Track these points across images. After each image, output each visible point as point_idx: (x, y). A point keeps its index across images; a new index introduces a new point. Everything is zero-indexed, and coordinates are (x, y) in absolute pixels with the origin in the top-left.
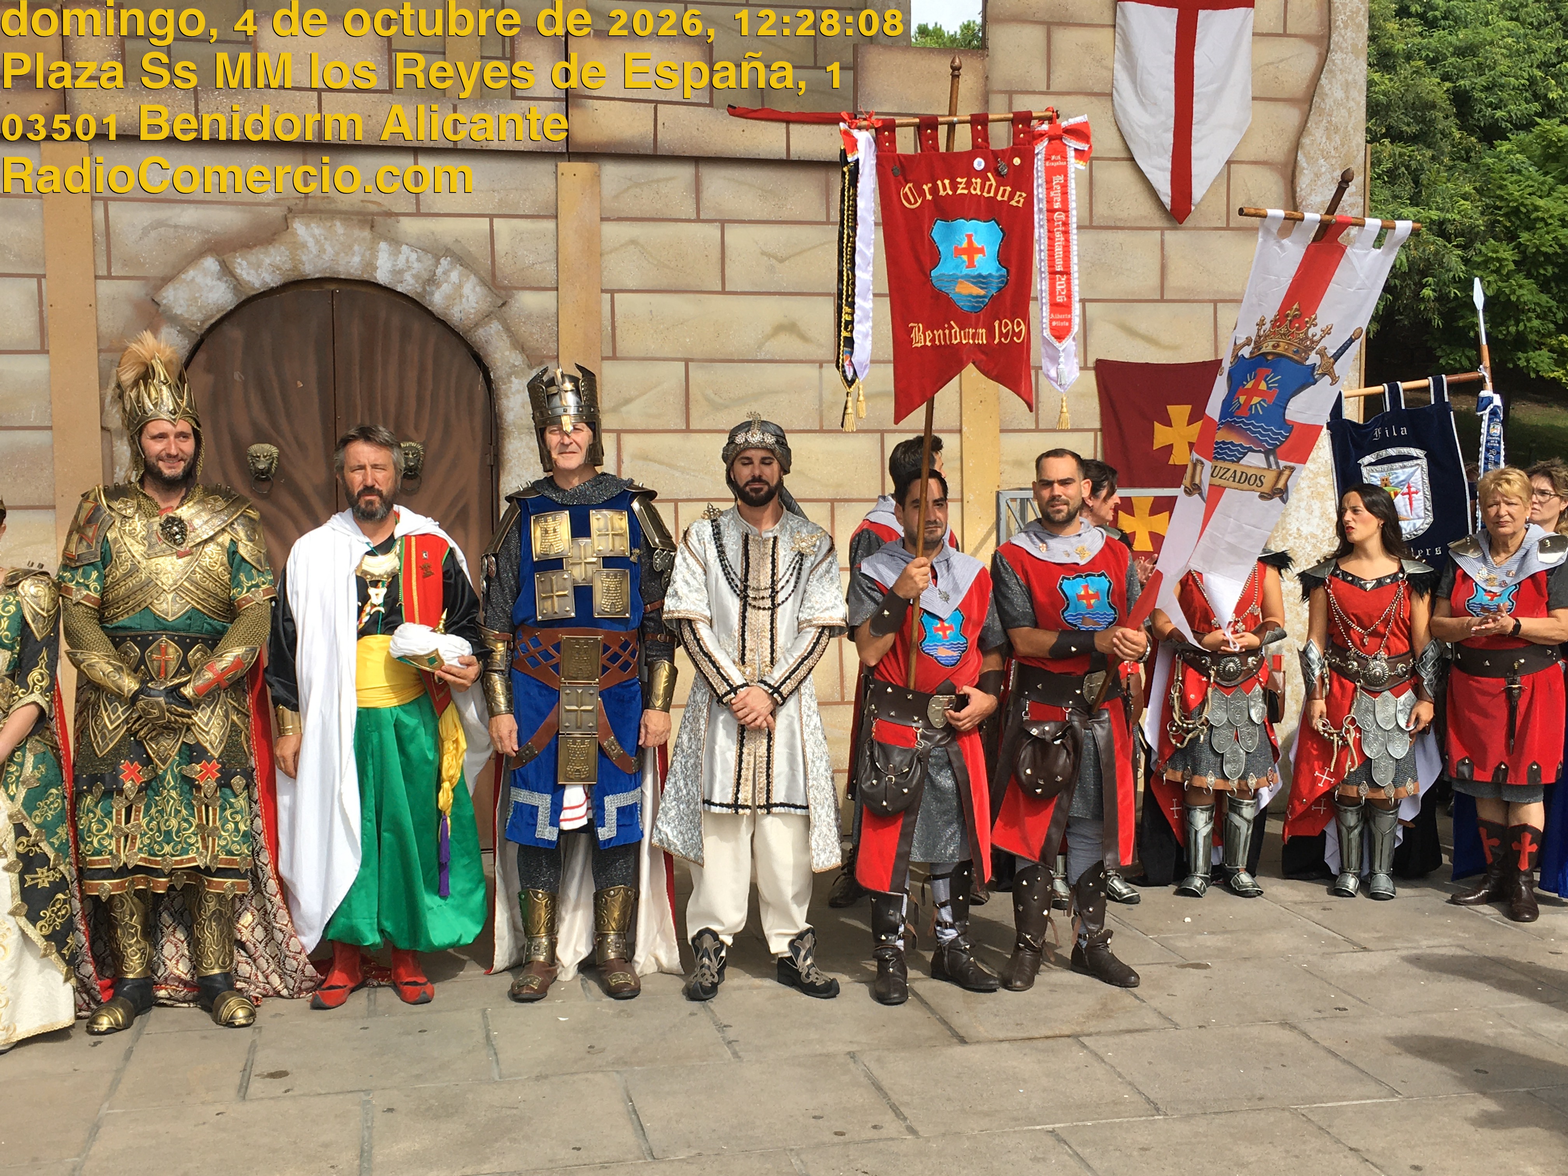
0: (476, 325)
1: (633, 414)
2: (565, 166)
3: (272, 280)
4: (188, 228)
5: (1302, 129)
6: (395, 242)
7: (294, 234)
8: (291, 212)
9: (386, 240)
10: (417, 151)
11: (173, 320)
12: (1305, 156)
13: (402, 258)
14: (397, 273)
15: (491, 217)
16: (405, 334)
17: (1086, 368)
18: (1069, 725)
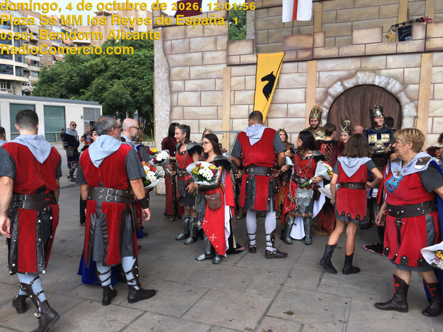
0: (398, 93)
1: (437, 113)
2: (423, 55)
3: (351, 85)
4: (335, 76)
6: (380, 76)
7: (357, 76)
8: (357, 71)
9: (378, 75)
10: (387, 55)
11: (330, 95)
13: (381, 79)
14: (380, 82)
15: (404, 68)
16: (381, 96)
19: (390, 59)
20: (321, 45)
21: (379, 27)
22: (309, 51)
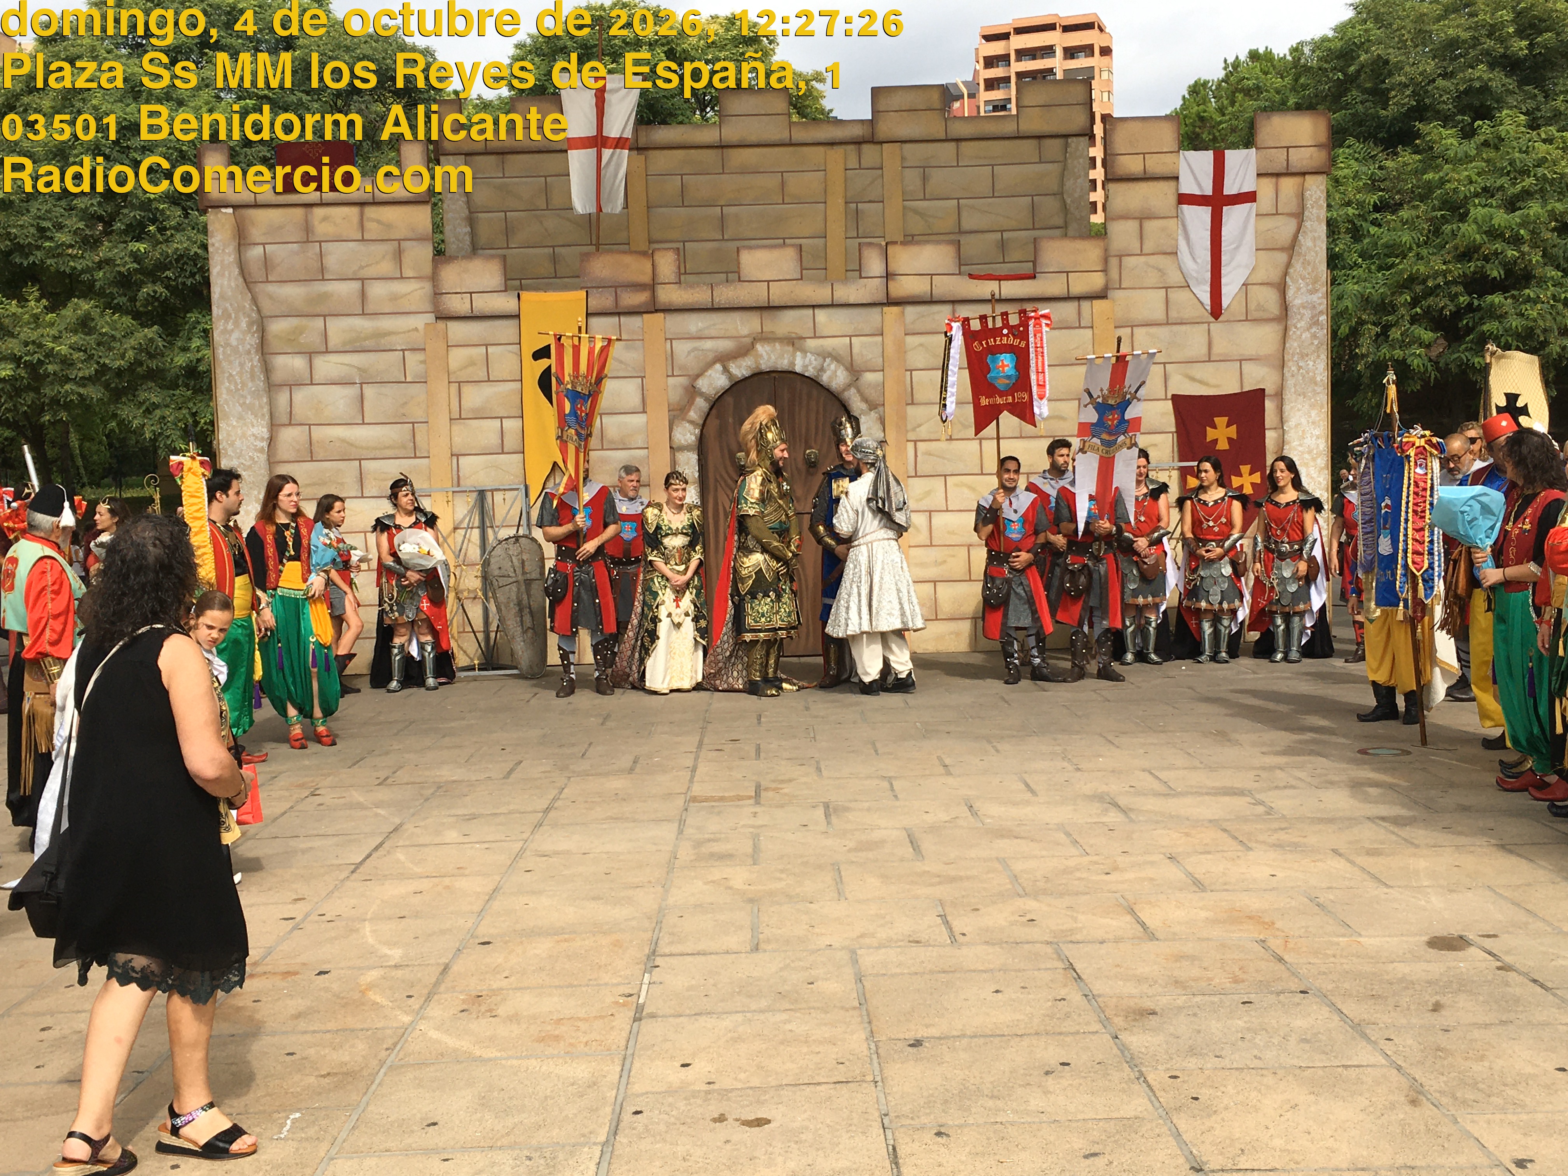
0: (844, 390)
1: (923, 432)
2: (886, 309)
3: (746, 373)
4: (708, 350)
5: (1289, 265)
6: (804, 352)
7: (757, 351)
8: (755, 340)
9: (800, 351)
10: (814, 307)
11: (702, 394)
12: (1292, 278)
13: (807, 360)
14: (806, 367)
15: (850, 336)
16: (809, 397)
17: (1166, 399)
18: (1086, 565)
19: (822, 316)
20: (673, 278)
21: (793, 245)
22: (645, 290)
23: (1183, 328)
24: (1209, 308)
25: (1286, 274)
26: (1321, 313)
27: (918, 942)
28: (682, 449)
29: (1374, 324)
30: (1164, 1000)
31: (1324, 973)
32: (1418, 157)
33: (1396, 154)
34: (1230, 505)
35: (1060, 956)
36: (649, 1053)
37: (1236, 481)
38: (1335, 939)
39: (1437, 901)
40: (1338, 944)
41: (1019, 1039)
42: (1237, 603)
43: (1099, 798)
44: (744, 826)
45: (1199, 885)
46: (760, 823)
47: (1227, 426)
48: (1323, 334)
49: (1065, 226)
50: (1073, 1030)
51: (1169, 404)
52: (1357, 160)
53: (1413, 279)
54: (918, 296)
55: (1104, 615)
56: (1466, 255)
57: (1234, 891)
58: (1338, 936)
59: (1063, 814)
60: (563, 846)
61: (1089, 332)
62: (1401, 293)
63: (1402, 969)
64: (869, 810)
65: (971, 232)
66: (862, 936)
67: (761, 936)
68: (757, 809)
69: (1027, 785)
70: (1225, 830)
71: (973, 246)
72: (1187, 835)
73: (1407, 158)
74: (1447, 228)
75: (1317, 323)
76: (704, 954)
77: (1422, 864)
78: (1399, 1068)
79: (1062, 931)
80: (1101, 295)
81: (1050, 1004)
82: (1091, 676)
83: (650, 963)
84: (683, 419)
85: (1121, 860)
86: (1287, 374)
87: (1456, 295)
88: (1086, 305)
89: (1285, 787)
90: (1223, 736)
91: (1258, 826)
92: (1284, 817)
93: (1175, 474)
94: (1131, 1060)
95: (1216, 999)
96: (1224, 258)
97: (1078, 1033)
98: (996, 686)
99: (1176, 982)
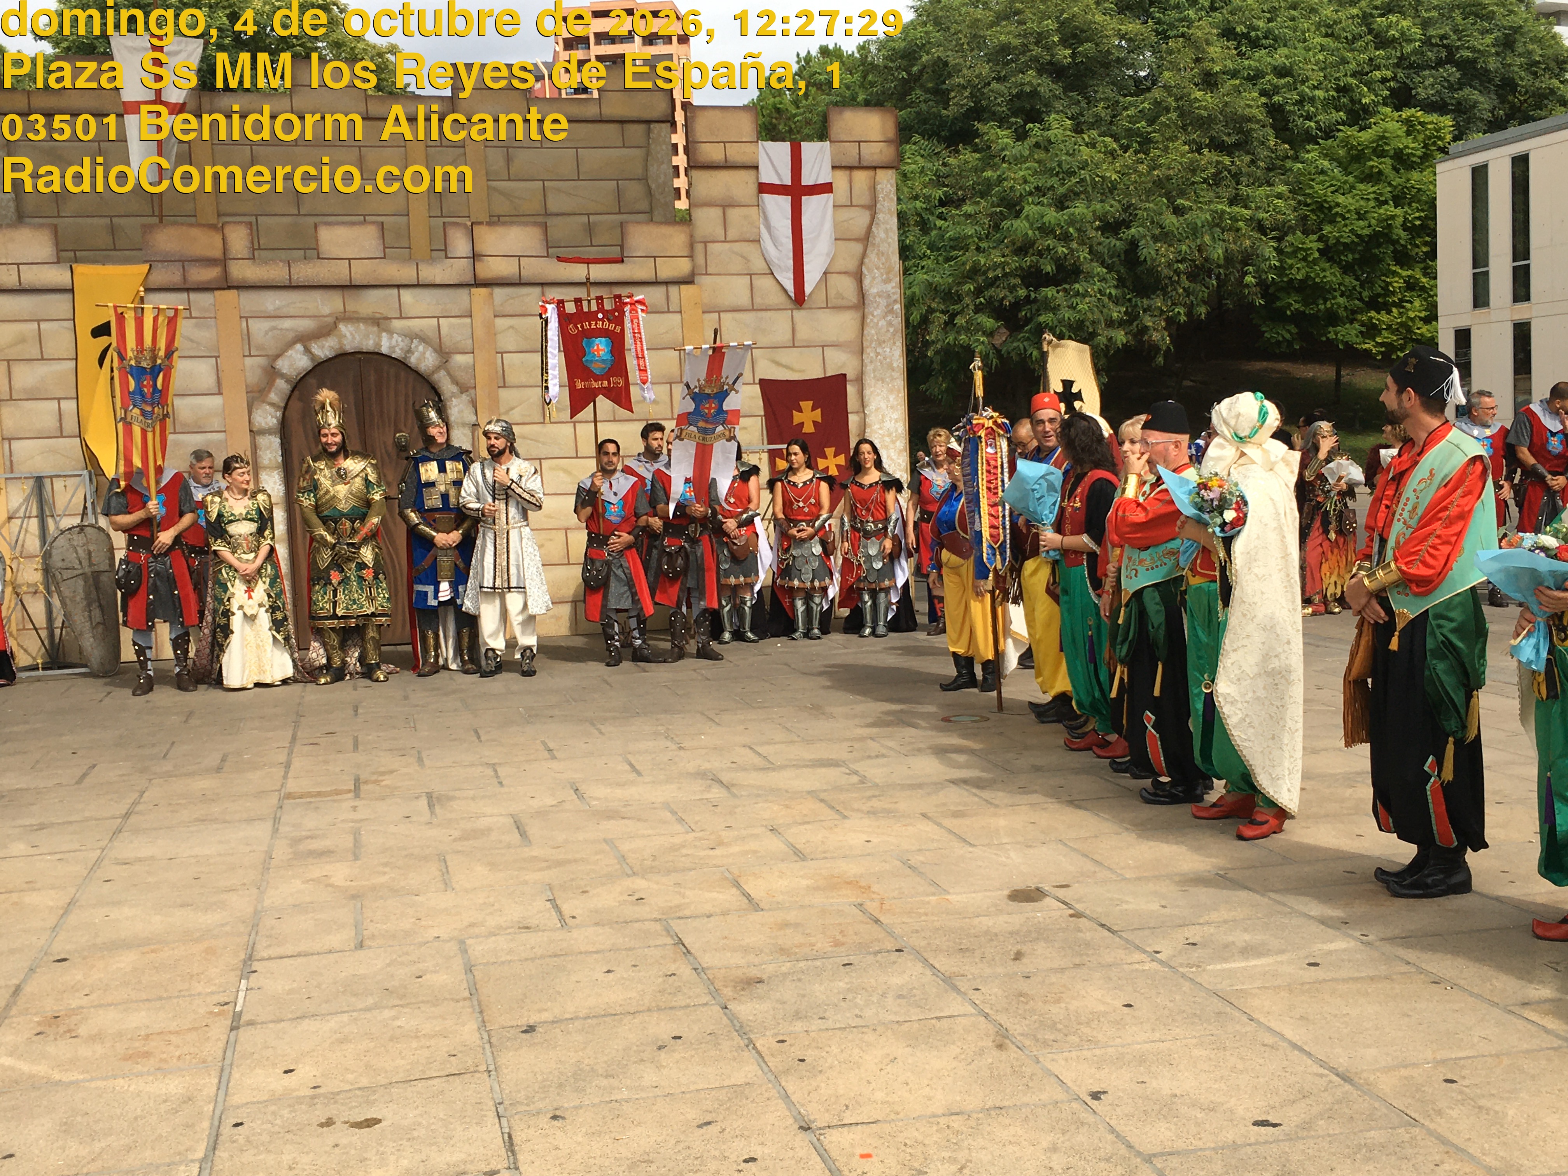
0: (433, 372)
2: (474, 290)
3: (329, 354)
4: (287, 330)
5: (864, 255)
6: (390, 332)
7: (340, 331)
8: (338, 320)
9: (385, 331)
10: (398, 286)
11: (282, 376)
12: (867, 268)
13: (394, 341)
14: (392, 348)
15: (438, 317)
16: (397, 379)
17: (754, 383)
18: (683, 547)
19: (407, 296)
20: (245, 253)
21: (373, 223)
22: (216, 265)
23: (769, 313)
24: (792, 295)
25: (862, 263)
26: (895, 301)
27: (527, 928)
28: (262, 432)
29: (943, 312)
30: (771, 968)
31: (917, 931)
32: (978, 156)
33: (957, 152)
34: (818, 485)
35: (668, 931)
36: (248, 1061)
37: (822, 463)
38: (927, 899)
39: (1015, 857)
40: (928, 903)
41: (630, 1017)
42: (827, 580)
43: (701, 775)
44: (343, 821)
45: (799, 855)
46: (358, 816)
47: (813, 410)
48: (898, 322)
49: (650, 212)
50: (683, 1004)
51: (757, 389)
52: (922, 156)
53: (975, 270)
54: (506, 278)
55: (702, 596)
56: (1023, 249)
57: (832, 858)
58: (928, 895)
59: (667, 793)
60: (145, 852)
61: (678, 316)
62: (967, 283)
63: (987, 922)
64: (473, 798)
65: (557, 215)
66: (472, 925)
67: (365, 932)
68: (357, 803)
69: (631, 765)
70: (822, 801)
71: (561, 228)
72: (787, 807)
73: (968, 156)
74: (1006, 224)
75: (891, 311)
76: (306, 955)
77: (1002, 822)
78: (986, 1016)
79: (671, 908)
80: (688, 280)
81: (661, 980)
82: (691, 656)
83: (247, 969)
84: (264, 402)
85: (725, 834)
86: (866, 361)
87: (1015, 286)
88: (673, 290)
89: (877, 756)
90: (817, 710)
91: (854, 795)
92: (877, 785)
93: (765, 456)
94: (741, 1029)
95: (818, 963)
96: (806, 247)
97: (688, 1006)
98: (597, 669)
99: (782, 949)
